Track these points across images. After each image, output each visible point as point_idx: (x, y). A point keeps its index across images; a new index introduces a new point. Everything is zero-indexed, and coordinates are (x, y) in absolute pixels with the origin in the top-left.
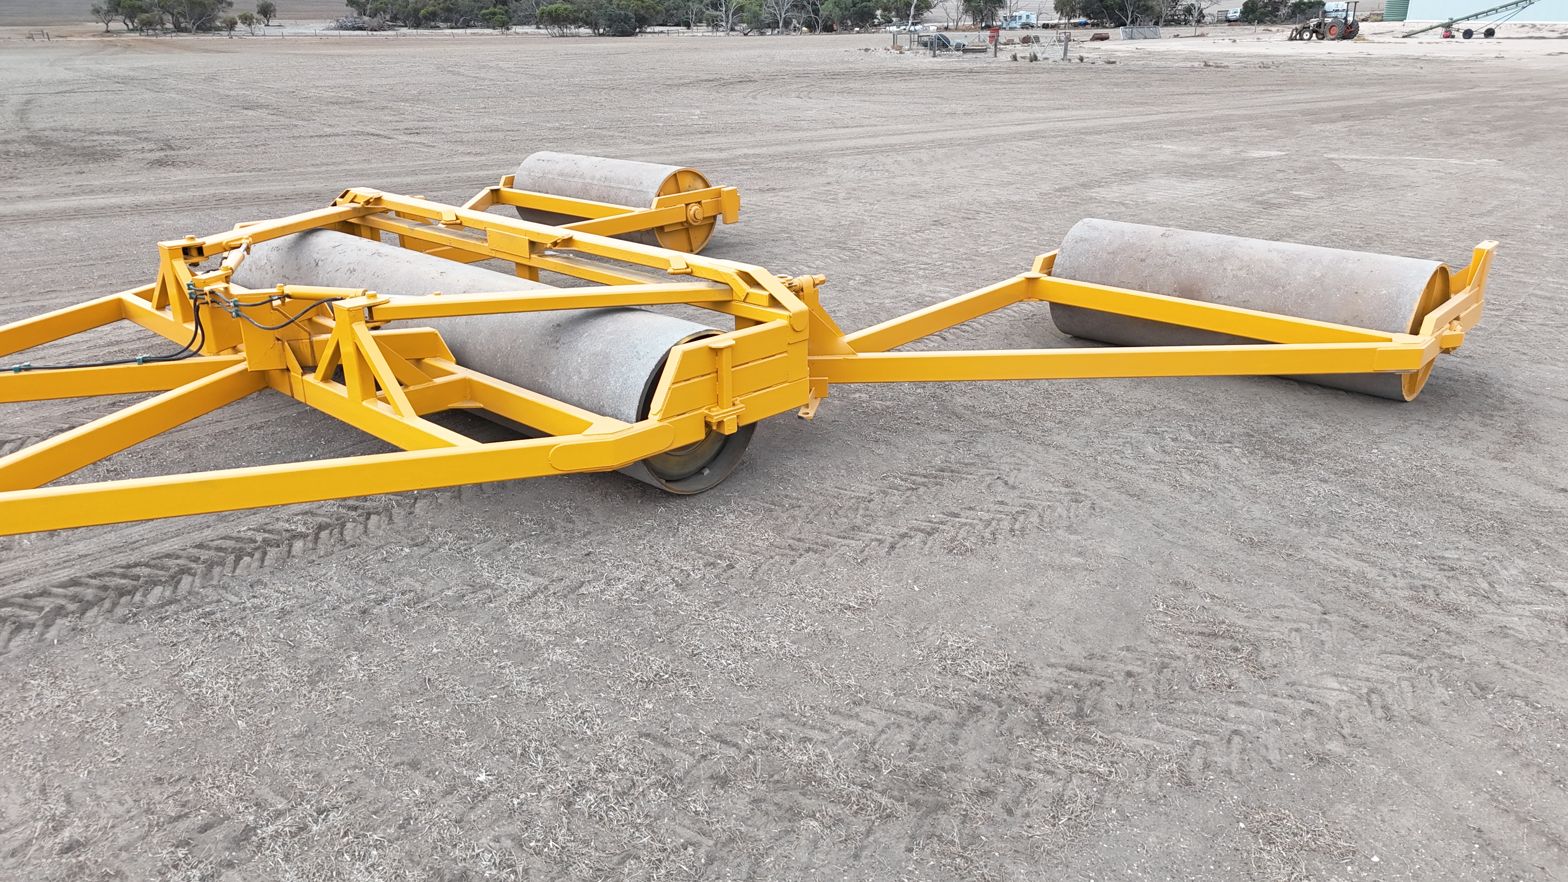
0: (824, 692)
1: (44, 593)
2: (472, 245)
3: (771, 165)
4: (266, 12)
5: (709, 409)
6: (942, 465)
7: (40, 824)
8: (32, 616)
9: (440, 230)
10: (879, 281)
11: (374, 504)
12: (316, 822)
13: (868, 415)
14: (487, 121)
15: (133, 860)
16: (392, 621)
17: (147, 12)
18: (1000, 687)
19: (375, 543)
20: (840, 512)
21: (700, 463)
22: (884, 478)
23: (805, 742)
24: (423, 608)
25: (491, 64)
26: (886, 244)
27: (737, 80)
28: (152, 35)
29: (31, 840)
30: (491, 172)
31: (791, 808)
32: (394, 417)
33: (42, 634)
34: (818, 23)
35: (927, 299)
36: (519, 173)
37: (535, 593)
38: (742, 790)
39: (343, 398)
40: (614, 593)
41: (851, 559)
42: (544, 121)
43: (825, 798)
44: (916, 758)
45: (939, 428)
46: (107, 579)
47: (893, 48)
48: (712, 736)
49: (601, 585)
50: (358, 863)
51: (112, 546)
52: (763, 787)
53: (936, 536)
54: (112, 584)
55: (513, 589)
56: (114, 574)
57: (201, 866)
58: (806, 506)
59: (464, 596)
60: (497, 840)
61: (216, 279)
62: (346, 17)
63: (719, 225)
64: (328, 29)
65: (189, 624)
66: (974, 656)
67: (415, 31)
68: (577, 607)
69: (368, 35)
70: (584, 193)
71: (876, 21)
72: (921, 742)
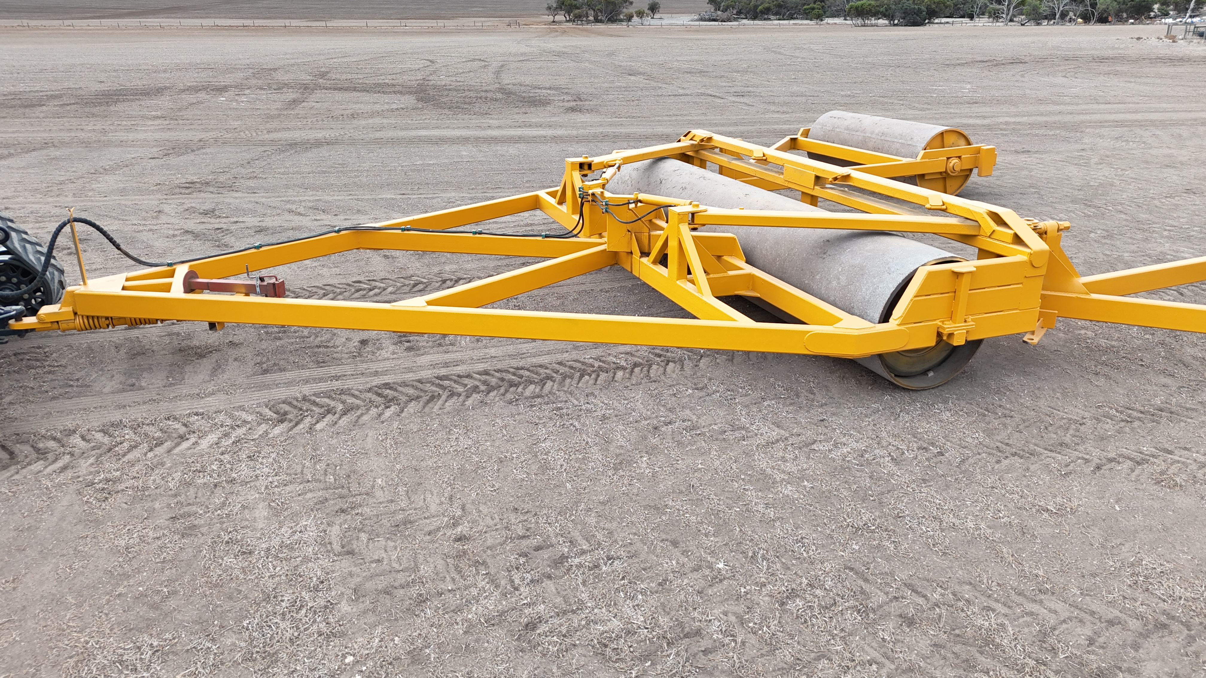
0: (1012, 575)
1: (469, 376)
2: (771, 176)
3: (1029, 132)
4: (654, 8)
5: (943, 322)
6: (1162, 406)
7: (446, 519)
8: (460, 389)
9: (751, 164)
10: (1120, 237)
11: (673, 355)
12: (606, 564)
13: (1092, 350)
14: (795, 88)
15: (493, 557)
16: (673, 438)
17: (579, 9)
18: (1192, 613)
19: (669, 382)
20: (1050, 428)
21: (927, 366)
22: (1099, 407)
23: (988, 610)
24: (696, 434)
25: (805, 47)
26: (1133, 205)
27: (1009, 61)
28: (580, 25)
29: (440, 528)
30: (792, 126)
31: (967, 660)
32: (697, 294)
33: (464, 401)
34: (1093, 15)
35: (1169, 257)
36: (814, 127)
37: (777, 441)
38: (925, 633)
39: (664, 277)
40: (839, 454)
41: (1055, 470)
42: (839, 90)
43: (999, 661)
44: (1093, 653)
45: (1163, 372)
46: (504, 374)
47: (1166, 37)
48: (905, 584)
49: (829, 446)
50: (628, 600)
51: (510, 354)
52: (945, 637)
53: (1145, 466)
54: (507, 378)
55: (762, 435)
56: (509, 372)
57: (532, 572)
58: (1018, 418)
59: (725, 432)
60: (725, 614)
61: (597, 186)
62: (706, 12)
63: (974, 177)
64: (692, 21)
65: (547, 413)
66: (1168, 579)
67: (752, 22)
68: (808, 458)
69: (719, 25)
70: (863, 144)
71: (1152, 14)
72: (1101, 640)
